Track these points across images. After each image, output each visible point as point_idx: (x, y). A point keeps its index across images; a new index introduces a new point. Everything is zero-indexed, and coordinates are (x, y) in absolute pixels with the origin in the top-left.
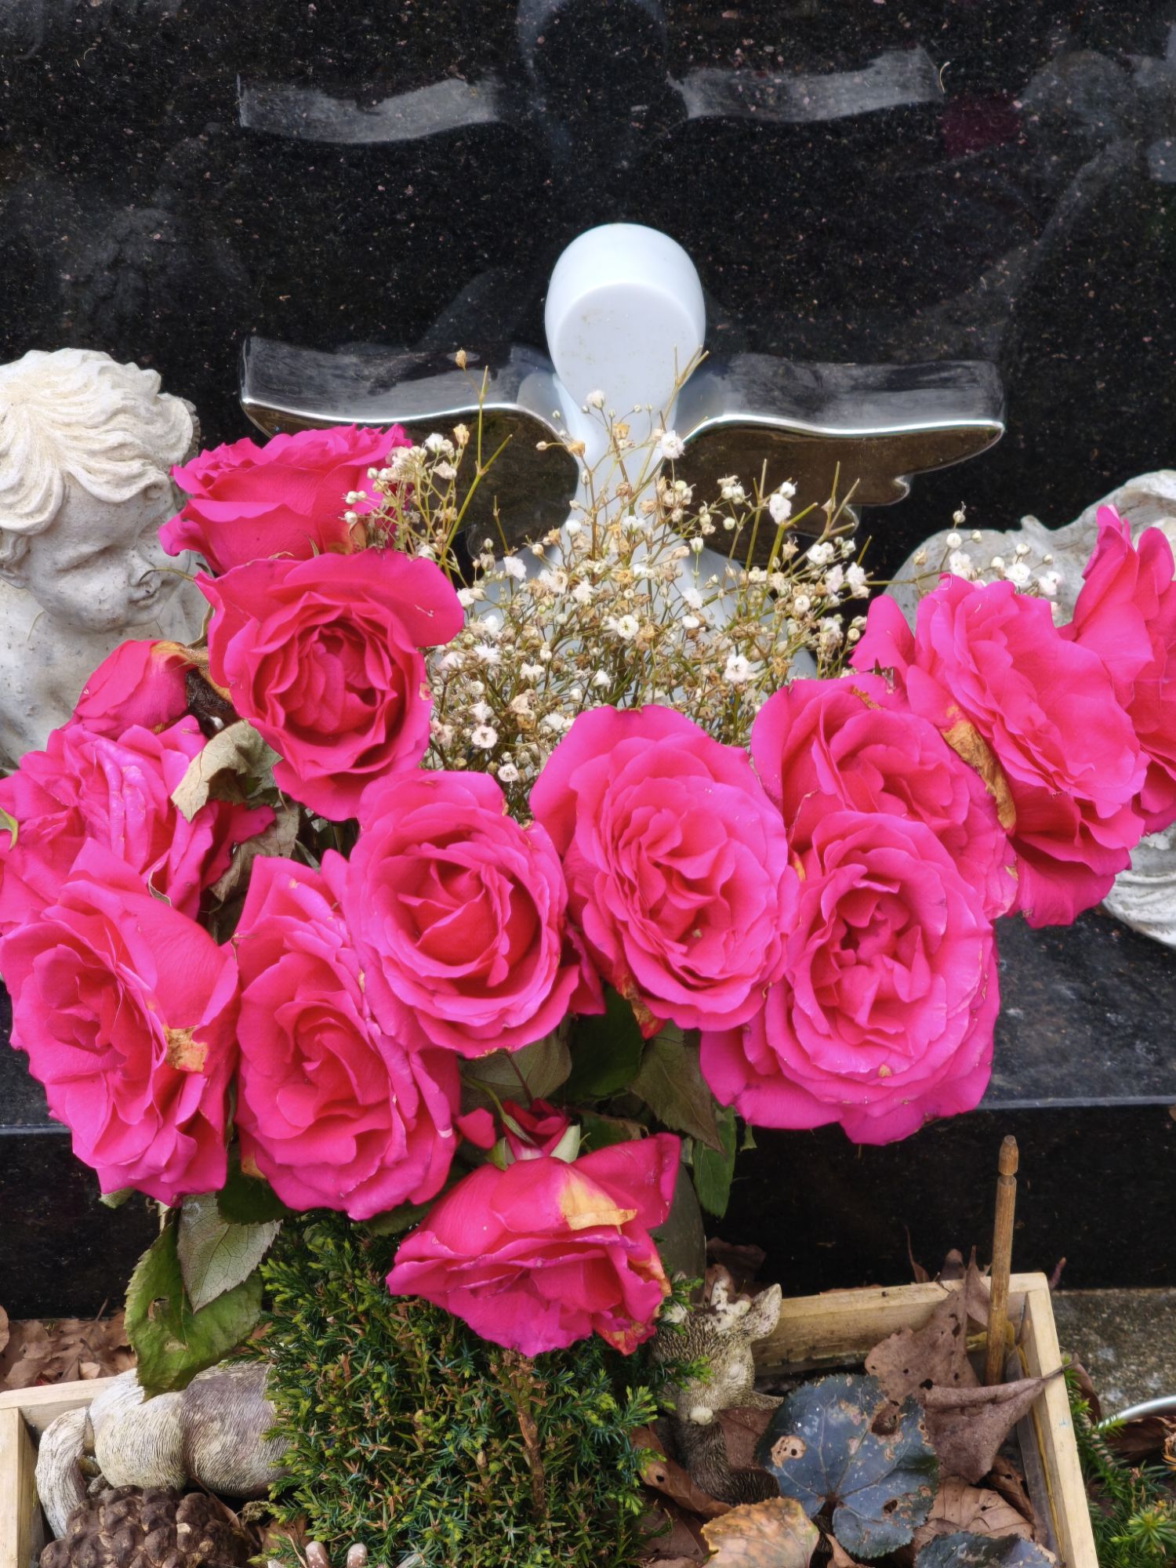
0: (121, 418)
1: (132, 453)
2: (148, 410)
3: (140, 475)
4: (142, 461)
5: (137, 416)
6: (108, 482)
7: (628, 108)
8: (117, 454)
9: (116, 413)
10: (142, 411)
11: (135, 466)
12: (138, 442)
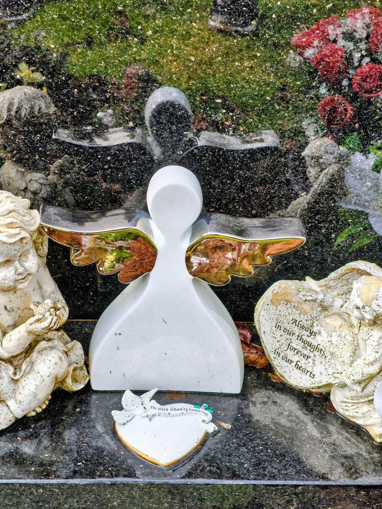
0: (13, 213)
1: (16, 226)
2: (23, 211)
3: (19, 234)
4: (19, 229)
5: (19, 213)
6: (7, 236)
7: (182, 132)
8: (10, 226)
9: (10, 212)
10: (21, 212)
11: (17, 230)
12: (18, 222)
